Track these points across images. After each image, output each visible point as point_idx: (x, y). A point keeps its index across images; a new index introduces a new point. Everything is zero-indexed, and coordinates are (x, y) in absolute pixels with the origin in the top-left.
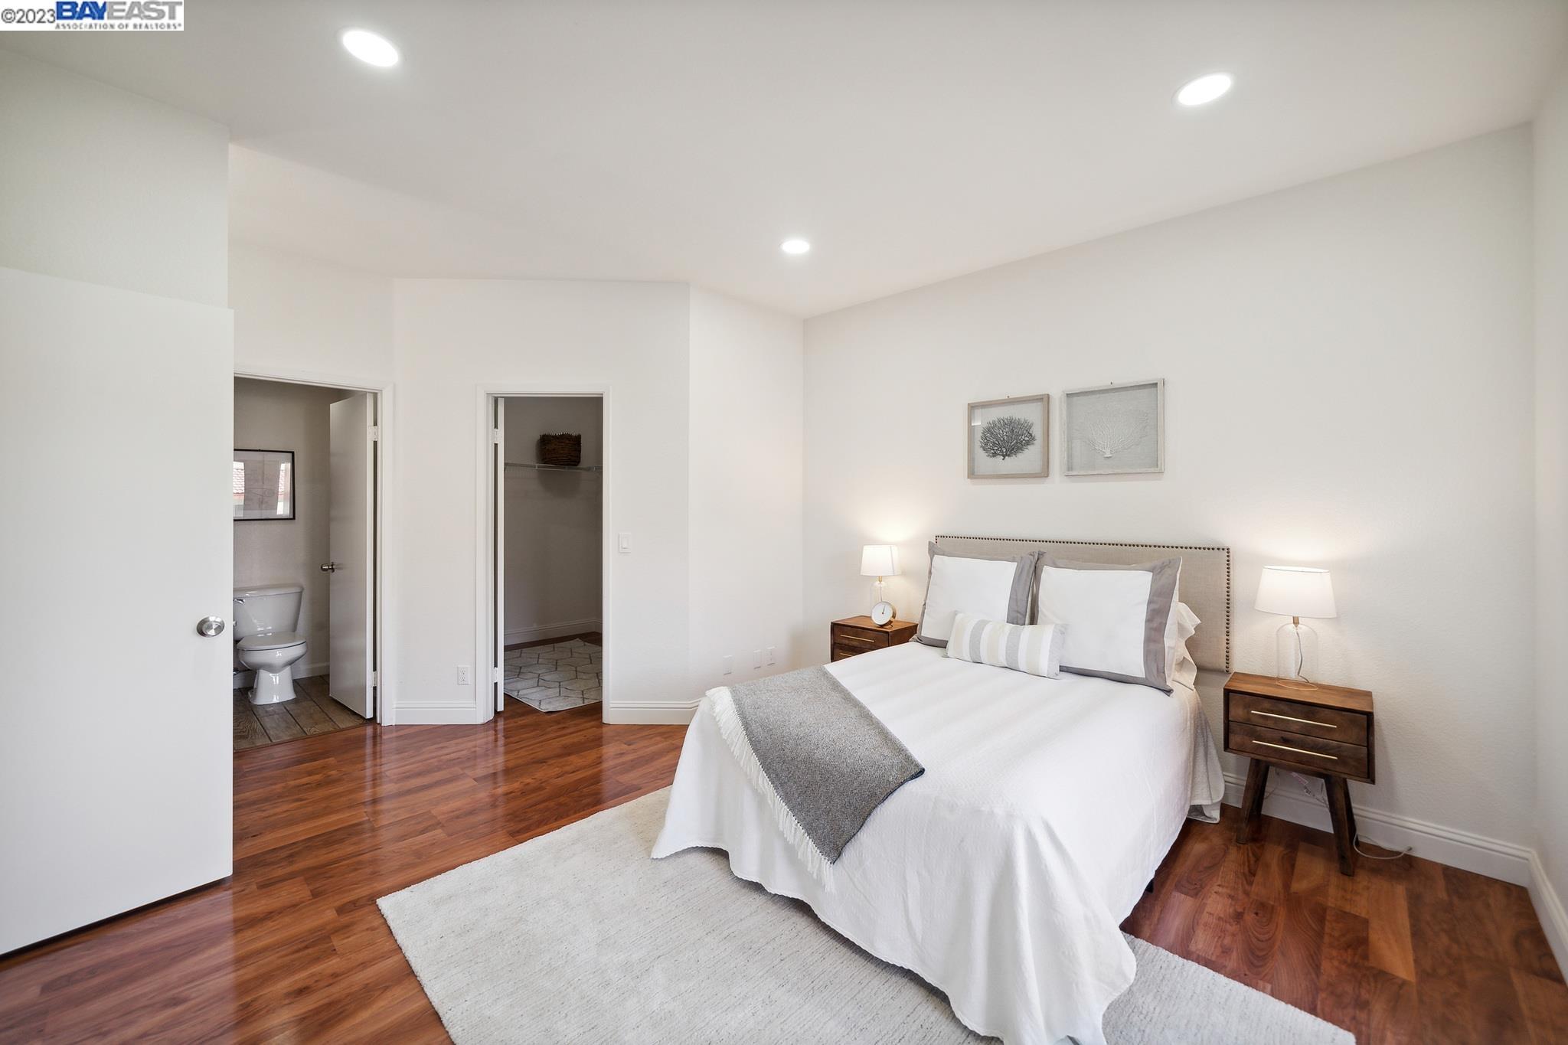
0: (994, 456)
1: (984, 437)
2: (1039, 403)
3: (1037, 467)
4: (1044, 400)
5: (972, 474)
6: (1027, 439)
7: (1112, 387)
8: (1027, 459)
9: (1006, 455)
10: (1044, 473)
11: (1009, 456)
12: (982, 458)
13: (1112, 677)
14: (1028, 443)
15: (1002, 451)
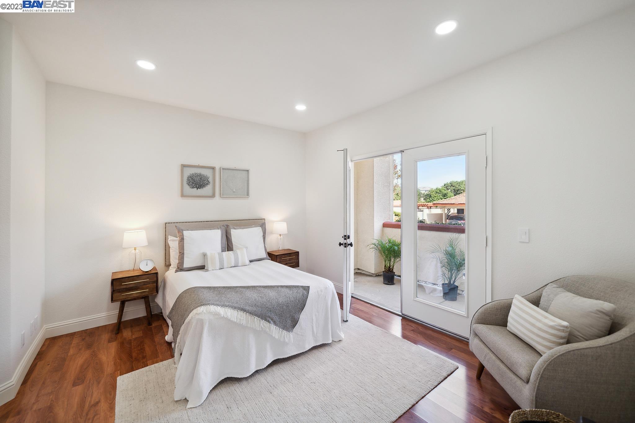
0: (193, 188)
1: (188, 179)
2: (211, 170)
3: (210, 194)
4: (213, 168)
5: (183, 195)
6: (207, 182)
7: (235, 169)
8: (207, 190)
9: (198, 188)
10: (213, 196)
11: (200, 188)
12: (187, 188)
13: (257, 260)
14: (207, 184)
15: (196, 186)
